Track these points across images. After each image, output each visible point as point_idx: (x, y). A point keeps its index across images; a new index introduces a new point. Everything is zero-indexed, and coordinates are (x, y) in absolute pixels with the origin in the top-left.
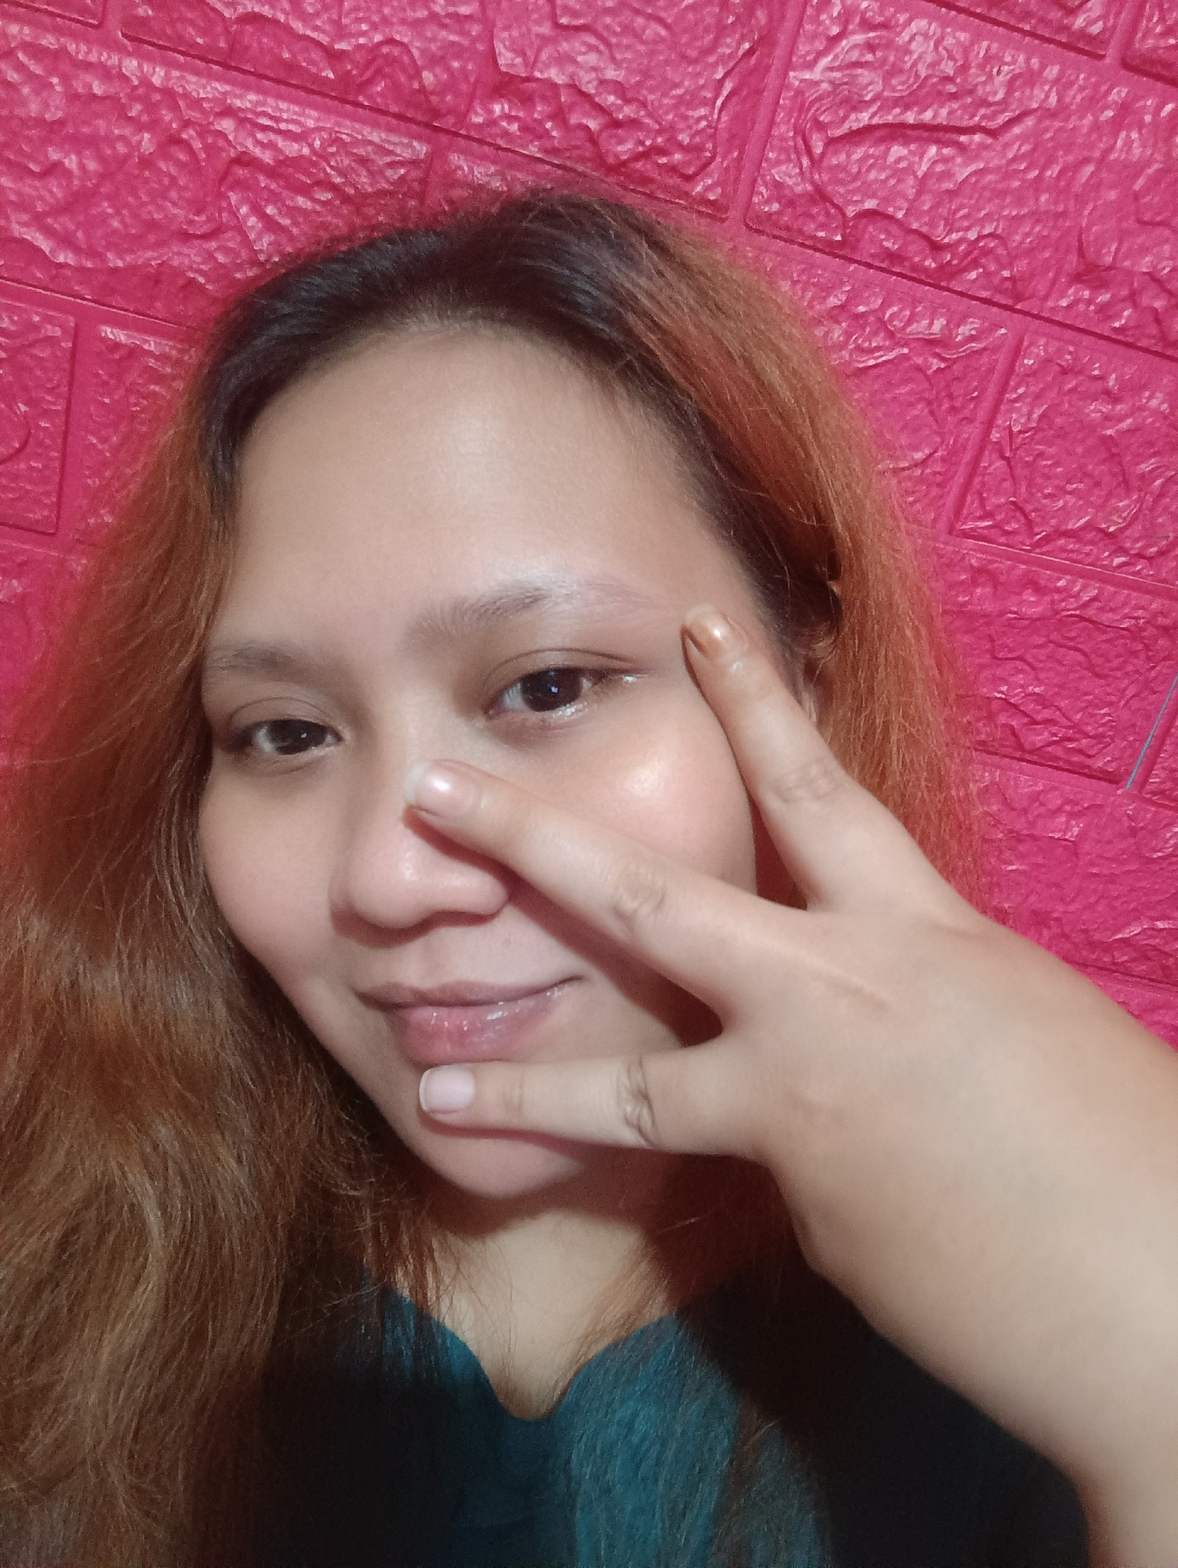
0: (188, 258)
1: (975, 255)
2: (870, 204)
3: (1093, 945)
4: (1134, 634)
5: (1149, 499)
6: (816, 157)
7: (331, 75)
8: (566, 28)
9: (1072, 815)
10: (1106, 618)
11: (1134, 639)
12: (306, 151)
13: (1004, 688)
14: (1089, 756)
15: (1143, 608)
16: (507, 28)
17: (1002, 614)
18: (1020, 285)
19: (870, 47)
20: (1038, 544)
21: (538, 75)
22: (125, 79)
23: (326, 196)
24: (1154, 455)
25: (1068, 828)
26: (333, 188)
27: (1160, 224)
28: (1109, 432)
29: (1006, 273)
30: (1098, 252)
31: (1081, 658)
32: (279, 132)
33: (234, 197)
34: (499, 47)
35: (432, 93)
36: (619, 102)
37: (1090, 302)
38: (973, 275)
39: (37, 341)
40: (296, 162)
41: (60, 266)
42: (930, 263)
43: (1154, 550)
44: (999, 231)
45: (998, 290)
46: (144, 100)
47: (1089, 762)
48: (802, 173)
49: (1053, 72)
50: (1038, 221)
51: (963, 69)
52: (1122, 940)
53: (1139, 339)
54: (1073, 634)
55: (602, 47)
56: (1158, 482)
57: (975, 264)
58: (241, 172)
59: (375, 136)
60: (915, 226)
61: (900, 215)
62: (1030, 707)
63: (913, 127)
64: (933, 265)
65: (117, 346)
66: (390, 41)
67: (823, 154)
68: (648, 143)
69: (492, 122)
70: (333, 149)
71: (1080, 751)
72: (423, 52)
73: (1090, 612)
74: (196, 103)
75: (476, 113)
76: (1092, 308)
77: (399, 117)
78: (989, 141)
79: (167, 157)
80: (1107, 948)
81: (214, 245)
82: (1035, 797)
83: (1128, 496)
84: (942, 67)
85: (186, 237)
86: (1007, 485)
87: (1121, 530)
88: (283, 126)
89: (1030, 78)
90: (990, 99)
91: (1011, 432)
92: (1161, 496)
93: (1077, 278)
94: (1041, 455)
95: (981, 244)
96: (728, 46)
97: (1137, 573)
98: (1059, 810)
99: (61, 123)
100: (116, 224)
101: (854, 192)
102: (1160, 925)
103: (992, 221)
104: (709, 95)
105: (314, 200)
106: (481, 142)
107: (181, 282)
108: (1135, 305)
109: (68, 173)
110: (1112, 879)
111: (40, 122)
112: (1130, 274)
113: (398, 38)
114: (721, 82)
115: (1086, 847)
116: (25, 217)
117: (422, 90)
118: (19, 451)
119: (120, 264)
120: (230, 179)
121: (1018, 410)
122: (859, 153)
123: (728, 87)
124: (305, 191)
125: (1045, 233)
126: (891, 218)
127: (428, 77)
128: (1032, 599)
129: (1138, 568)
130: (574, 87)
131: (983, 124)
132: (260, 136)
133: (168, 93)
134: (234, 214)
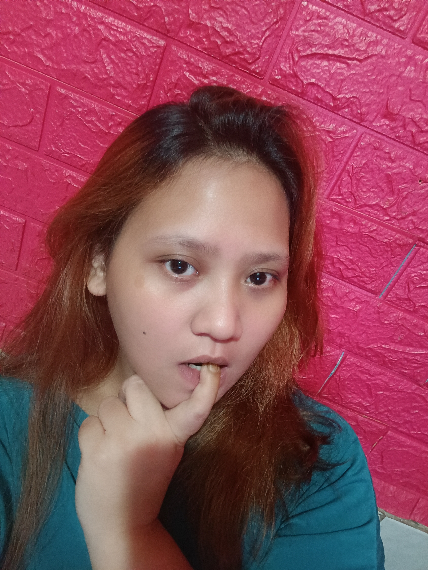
0: (86, 69)
1: (349, 103)
2: (313, 80)
3: (359, 348)
4: (388, 245)
5: (401, 198)
6: (296, 62)
7: (136, 14)
8: (213, 7)
9: (357, 303)
10: (378, 237)
11: (387, 246)
12: (125, 39)
13: (339, 255)
14: (367, 284)
15: (392, 236)
16: (194, 5)
17: (341, 229)
18: (362, 116)
19: (320, 25)
20: (357, 208)
21: (202, 22)
22: (72, 8)
23: (131, 54)
24: (405, 183)
25: (355, 307)
26: (133, 52)
27: (419, 101)
28: (390, 173)
29: (359, 111)
30: (393, 108)
31: (367, 249)
32: (117, 31)
33: (102, 51)
34: (190, 12)
35: (167, 24)
36: (228, 35)
37: (388, 125)
38: (346, 110)
39: (38, 89)
40: (122, 42)
41: (47, 66)
42: (332, 104)
43: (400, 217)
44: (357, 96)
45: (355, 117)
46: (78, 16)
47: (366, 286)
48: (290, 67)
49: (385, 41)
50: (372, 94)
51: (353, 36)
52: (370, 348)
53: (405, 142)
54: (365, 241)
55: (224, 15)
56: (405, 193)
57: (348, 106)
58: (105, 43)
59: (149, 37)
60: (327, 90)
61: (322, 86)
62: (347, 263)
63: (332, 55)
64: (333, 105)
65: (61, 94)
66: (155, 6)
67: (298, 61)
68: (237, 50)
69: (186, 37)
70: (134, 39)
71: (364, 282)
72: (165, 10)
73: (373, 235)
74: (93, 19)
75: (182, 33)
76: (389, 128)
77: (157, 31)
78: (358, 63)
79: (83, 36)
80: (365, 350)
81: (94, 65)
82: (346, 294)
83: (393, 196)
84: (345, 35)
85: (86, 62)
86: (350, 186)
87: (389, 208)
88: (119, 30)
89: (376, 43)
90: (360, 49)
91: (353, 167)
92: (405, 198)
93: (384, 116)
94: (363, 177)
95: (351, 100)
96: (269, 20)
97: (393, 224)
98: (353, 300)
99: (52, 20)
100: (65, 55)
101: (308, 75)
102: (384, 346)
103: (356, 92)
104: (260, 36)
105: (126, 55)
106: (182, 43)
107: (83, 76)
108: (405, 129)
109: (52, 37)
110: (369, 327)
111: (45, 19)
112: (404, 118)
113: (158, 5)
114: (264, 32)
115: (361, 314)
116: (38, 49)
117: (164, 22)
118: (29, 123)
119: (65, 68)
120: (101, 45)
121: (356, 160)
122: (311, 62)
123: (267, 33)
124: (124, 52)
125: (375, 99)
126: (319, 86)
127: (166, 19)
128: (353, 226)
129: (393, 222)
130: (213, 28)
131: (357, 57)
132: (112, 32)
133: (85, 14)
134: (101, 56)
